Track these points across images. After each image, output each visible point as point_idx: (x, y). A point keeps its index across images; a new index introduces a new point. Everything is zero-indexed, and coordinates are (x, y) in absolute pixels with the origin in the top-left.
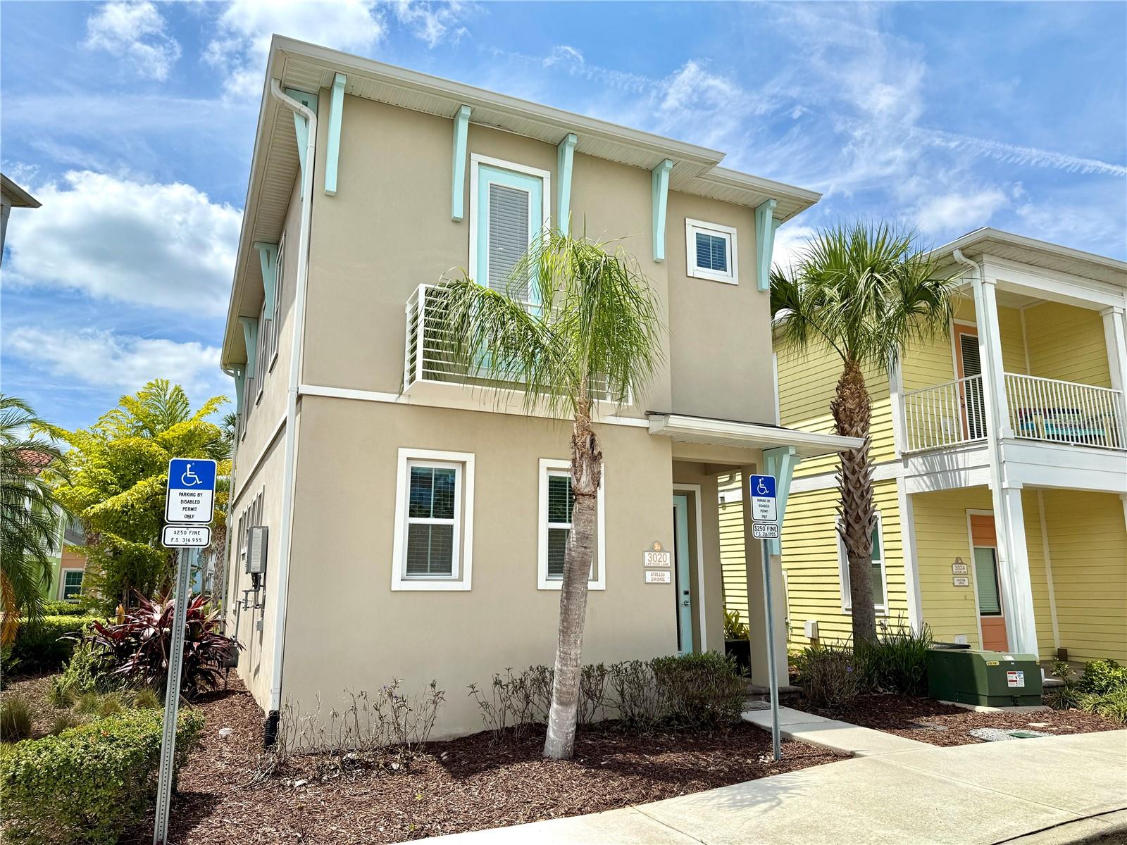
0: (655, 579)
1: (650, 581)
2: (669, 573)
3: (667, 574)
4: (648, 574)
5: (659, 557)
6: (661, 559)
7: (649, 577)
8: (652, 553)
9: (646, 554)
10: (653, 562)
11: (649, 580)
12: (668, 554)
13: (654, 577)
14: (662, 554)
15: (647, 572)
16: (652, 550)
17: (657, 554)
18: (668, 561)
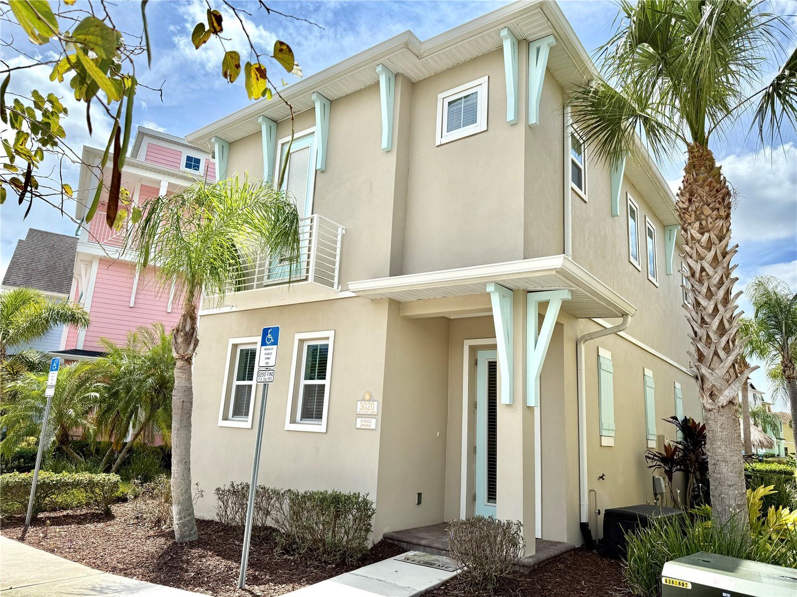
0: (363, 425)
1: (360, 427)
2: (375, 420)
3: (374, 421)
4: (359, 420)
5: (368, 406)
6: (370, 408)
7: (359, 423)
8: (363, 402)
9: (359, 403)
10: (363, 410)
11: (358, 426)
12: (376, 403)
13: (363, 423)
14: (371, 403)
15: (358, 419)
16: (363, 400)
17: (367, 402)
18: (375, 410)
